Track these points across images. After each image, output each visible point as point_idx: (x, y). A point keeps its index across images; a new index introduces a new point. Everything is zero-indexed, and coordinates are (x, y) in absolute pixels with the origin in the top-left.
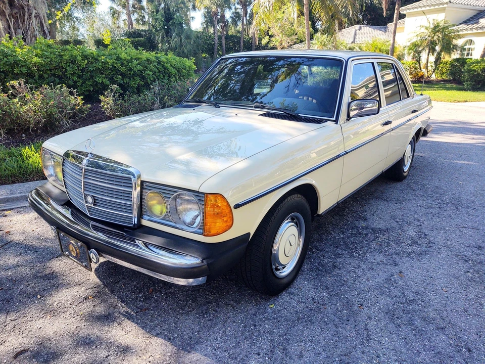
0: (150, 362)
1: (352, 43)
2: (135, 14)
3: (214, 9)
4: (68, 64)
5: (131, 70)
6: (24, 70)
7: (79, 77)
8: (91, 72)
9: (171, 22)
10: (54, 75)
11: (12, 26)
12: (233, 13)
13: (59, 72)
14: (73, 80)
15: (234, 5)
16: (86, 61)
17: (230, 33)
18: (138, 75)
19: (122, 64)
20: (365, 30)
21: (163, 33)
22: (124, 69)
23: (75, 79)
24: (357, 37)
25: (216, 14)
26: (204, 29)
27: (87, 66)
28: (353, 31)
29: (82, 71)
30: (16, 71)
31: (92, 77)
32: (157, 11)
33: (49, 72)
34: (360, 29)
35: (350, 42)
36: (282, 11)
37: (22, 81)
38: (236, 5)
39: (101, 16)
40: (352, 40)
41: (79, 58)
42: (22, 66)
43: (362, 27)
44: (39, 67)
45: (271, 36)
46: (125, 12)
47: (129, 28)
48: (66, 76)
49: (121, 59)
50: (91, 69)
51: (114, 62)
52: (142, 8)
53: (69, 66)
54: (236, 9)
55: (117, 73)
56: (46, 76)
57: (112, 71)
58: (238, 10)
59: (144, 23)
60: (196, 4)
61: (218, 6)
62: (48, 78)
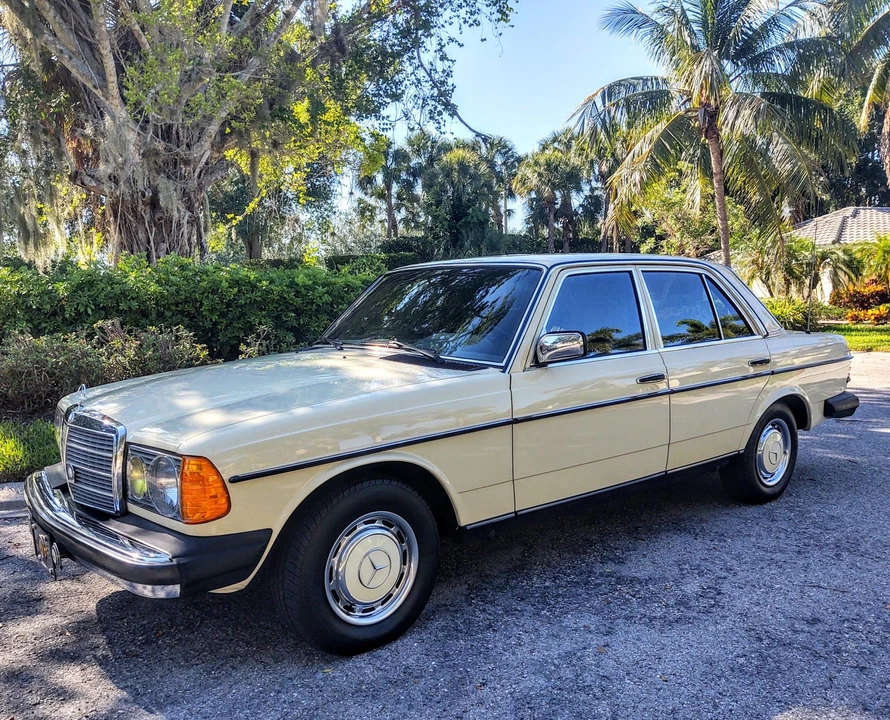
0: (87, 717)
1: (834, 243)
2: (403, 211)
3: (547, 191)
4: (206, 294)
5: (312, 302)
6: (135, 304)
7: (223, 315)
8: (242, 306)
9: (463, 220)
10: (182, 312)
11: (151, 239)
12: (586, 198)
13: (188, 308)
14: (211, 320)
15: (589, 181)
16: (236, 290)
17: (581, 236)
18: (326, 312)
19: (298, 294)
20: (868, 215)
21: (448, 241)
22: (299, 300)
23: (215, 318)
24: (847, 231)
25: (552, 201)
26: (530, 230)
27: (236, 297)
28: (840, 219)
29: (228, 305)
30: (123, 306)
31: (243, 314)
32: (438, 203)
33: (174, 308)
34: (855, 215)
35: (830, 241)
36: (683, 188)
37: (117, 321)
38: (594, 184)
39: (350, 217)
40: (833, 237)
41: (225, 284)
42: (133, 299)
43: (862, 211)
44: (159, 299)
45: (661, 238)
46: (384, 206)
47: (389, 235)
48: (200, 313)
49: (297, 285)
50: (242, 302)
51: (284, 290)
52: (414, 199)
53: (207, 297)
54: (592, 190)
55: (287, 308)
56: (168, 314)
57: (280, 305)
58: (596, 193)
59: (417, 226)
60: (513, 187)
61: (554, 187)
62: (171, 317)
